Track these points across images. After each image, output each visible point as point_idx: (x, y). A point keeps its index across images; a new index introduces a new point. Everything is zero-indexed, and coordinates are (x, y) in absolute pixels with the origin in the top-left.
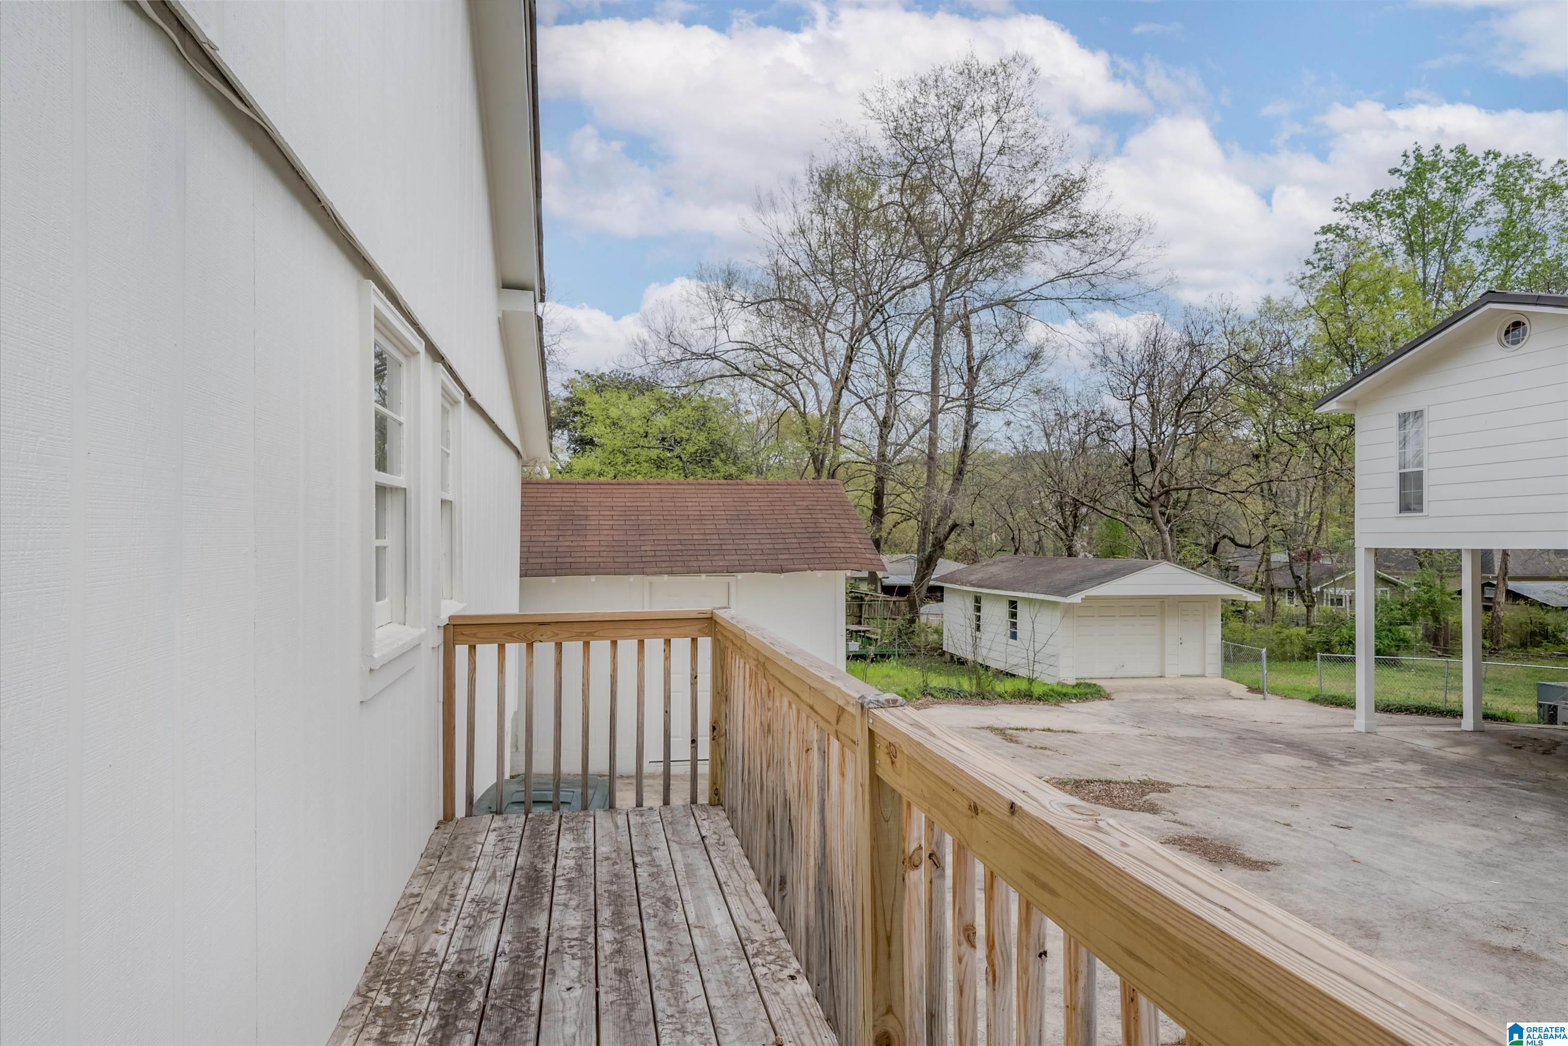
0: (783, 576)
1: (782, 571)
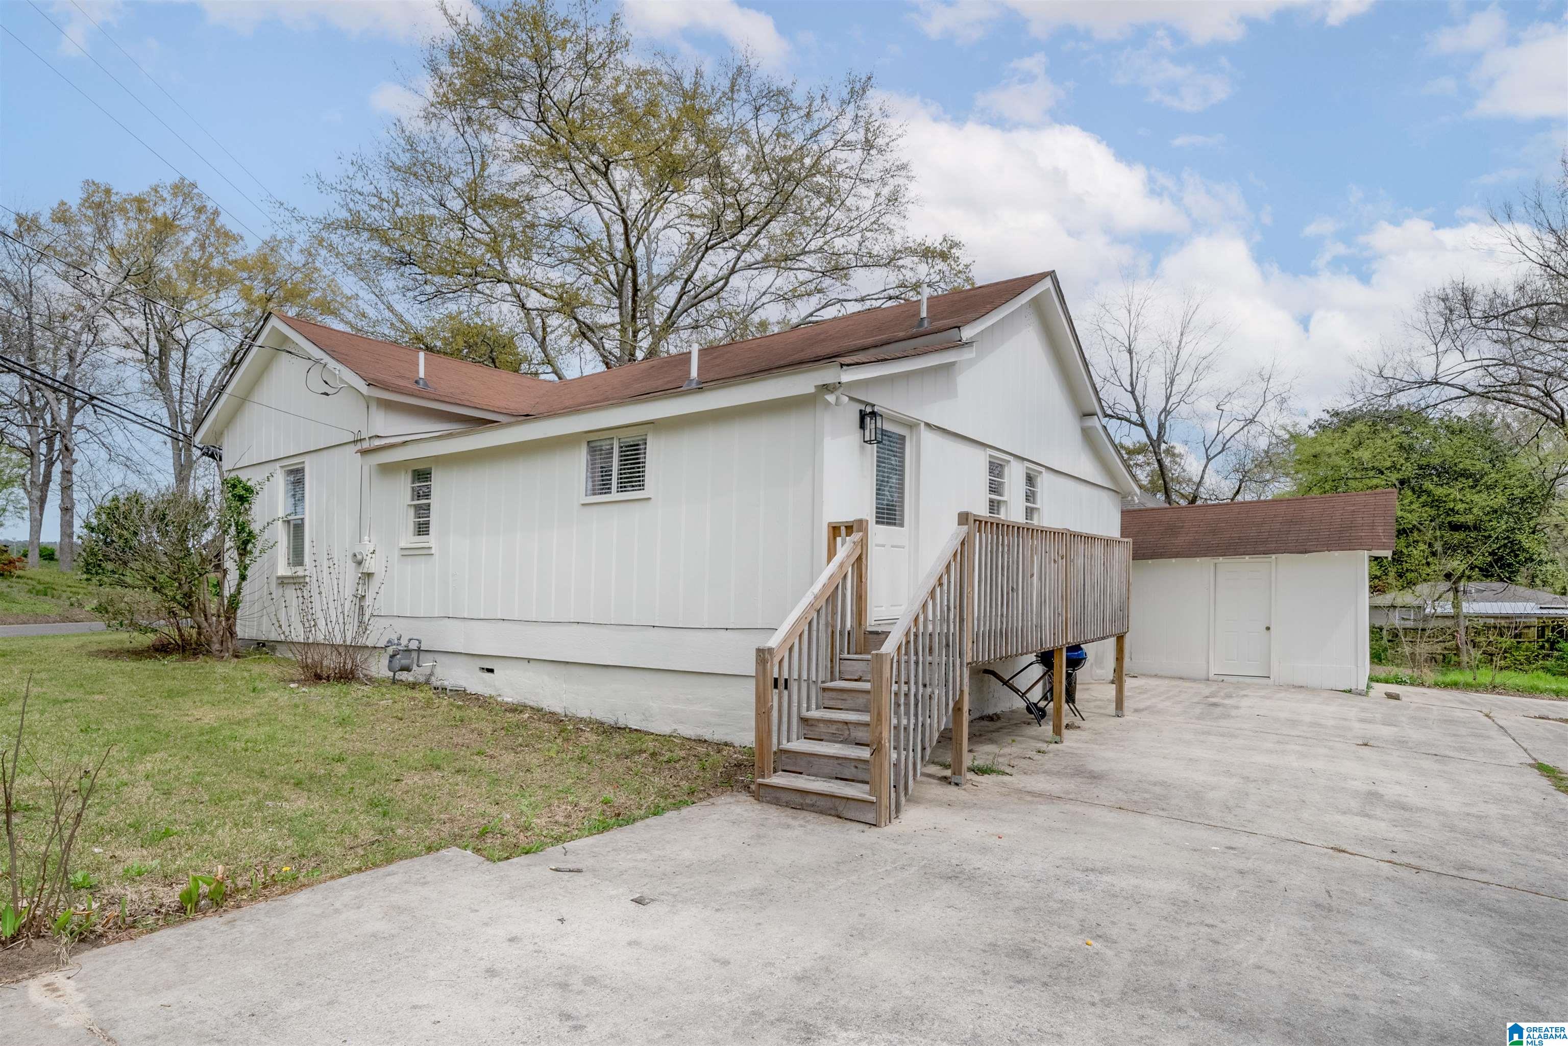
0: (1307, 555)
1: (1306, 552)
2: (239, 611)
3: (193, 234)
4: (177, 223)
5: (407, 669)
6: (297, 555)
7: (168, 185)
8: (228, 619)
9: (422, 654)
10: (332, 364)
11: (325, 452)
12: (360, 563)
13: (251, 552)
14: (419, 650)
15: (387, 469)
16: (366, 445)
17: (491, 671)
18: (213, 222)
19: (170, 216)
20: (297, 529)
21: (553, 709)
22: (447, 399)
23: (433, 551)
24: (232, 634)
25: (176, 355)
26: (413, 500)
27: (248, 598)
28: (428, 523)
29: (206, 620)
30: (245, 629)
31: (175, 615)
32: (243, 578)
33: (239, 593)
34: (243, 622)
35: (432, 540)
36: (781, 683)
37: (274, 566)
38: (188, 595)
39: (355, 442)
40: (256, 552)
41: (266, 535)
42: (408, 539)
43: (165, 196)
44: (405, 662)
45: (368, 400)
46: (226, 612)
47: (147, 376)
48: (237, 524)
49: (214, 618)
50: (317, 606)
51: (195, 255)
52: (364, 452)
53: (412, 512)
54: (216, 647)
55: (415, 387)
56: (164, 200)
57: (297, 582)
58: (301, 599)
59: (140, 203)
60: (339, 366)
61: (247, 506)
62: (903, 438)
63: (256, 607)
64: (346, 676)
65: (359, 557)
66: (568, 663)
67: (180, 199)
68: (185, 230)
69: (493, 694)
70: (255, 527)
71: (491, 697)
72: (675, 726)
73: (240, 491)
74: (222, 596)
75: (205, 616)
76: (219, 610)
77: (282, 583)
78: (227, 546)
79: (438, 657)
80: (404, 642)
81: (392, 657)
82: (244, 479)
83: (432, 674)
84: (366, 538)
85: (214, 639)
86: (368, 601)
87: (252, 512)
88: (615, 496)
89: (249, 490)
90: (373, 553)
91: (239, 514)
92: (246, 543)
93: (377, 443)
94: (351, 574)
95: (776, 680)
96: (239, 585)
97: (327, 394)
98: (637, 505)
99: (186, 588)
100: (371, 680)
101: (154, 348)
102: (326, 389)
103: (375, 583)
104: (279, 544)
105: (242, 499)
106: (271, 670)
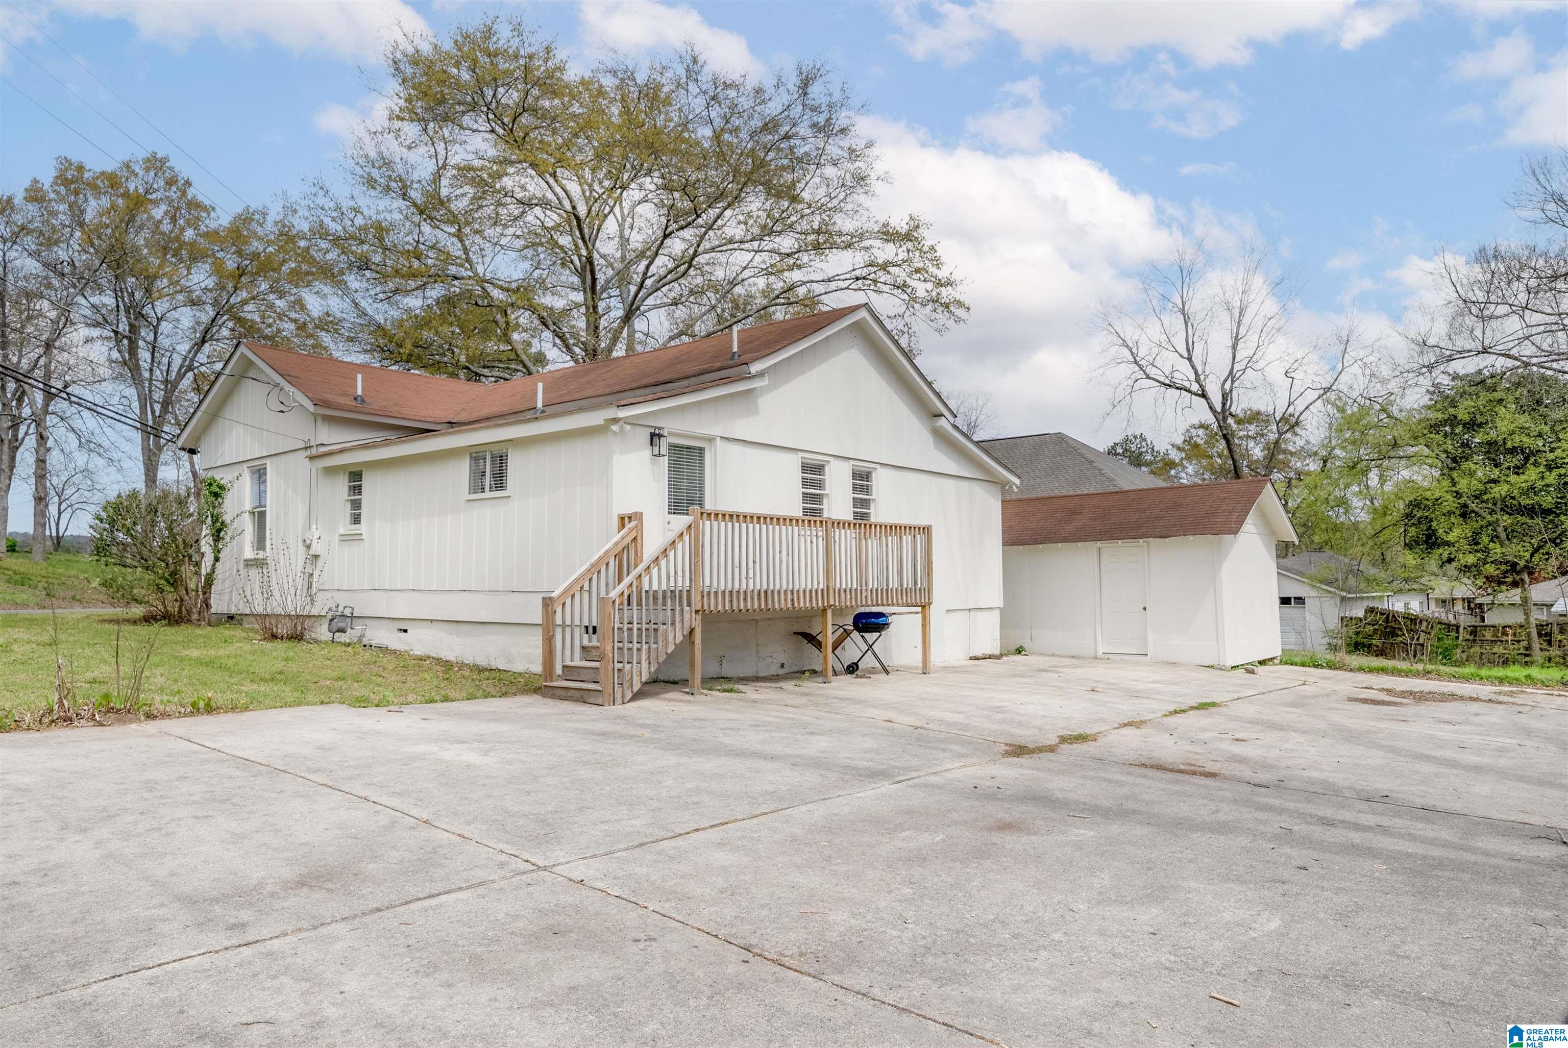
1: (1166, 537)
2: (213, 587)
3: (163, 208)
4: (150, 197)
5: (343, 631)
6: (260, 542)
7: (140, 159)
8: (204, 593)
9: (354, 620)
10: (288, 387)
11: (283, 456)
12: (309, 547)
13: (223, 538)
14: (352, 617)
15: (330, 471)
16: (314, 451)
17: (405, 631)
18: (184, 193)
19: (141, 191)
20: (260, 517)
21: (448, 659)
22: (380, 413)
23: (364, 537)
24: (208, 606)
25: (146, 333)
26: (349, 495)
27: (220, 577)
28: (360, 515)
29: (187, 594)
30: (219, 604)
31: (162, 591)
32: (217, 559)
33: (214, 572)
34: (217, 596)
35: (363, 528)
36: (591, 630)
37: (241, 549)
38: (174, 573)
39: (306, 448)
40: (227, 539)
41: (235, 525)
42: (345, 527)
43: (137, 170)
44: (341, 625)
45: (315, 416)
46: (203, 588)
47: (115, 355)
48: (212, 515)
49: (194, 593)
50: (274, 582)
51: (166, 227)
52: (312, 458)
53: (349, 505)
54: (195, 616)
55: (354, 403)
56: (136, 175)
57: (259, 564)
58: (261, 575)
59: (113, 181)
60: (292, 389)
61: (220, 500)
62: (702, 450)
63: (227, 584)
64: (297, 637)
65: (308, 542)
66: (458, 622)
67: (152, 173)
68: (156, 203)
69: (407, 649)
70: (227, 518)
71: (406, 651)
72: (528, 666)
73: (215, 489)
74: (200, 575)
75: (187, 590)
76: (197, 586)
77: (247, 565)
78: (204, 534)
79: (368, 622)
80: (341, 609)
81: (331, 620)
82: (217, 478)
83: (363, 636)
84: (314, 527)
85: (194, 610)
86: (315, 578)
87: (224, 506)
88: (488, 494)
89: (221, 487)
90: (319, 538)
91: (214, 507)
92: (219, 531)
93: (322, 449)
94: (301, 554)
95: (587, 627)
96: (214, 565)
97: (282, 412)
98: (502, 501)
99: (172, 567)
100: (316, 641)
101: (123, 327)
102: (283, 408)
103: (320, 563)
104: (246, 532)
105: (216, 495)
106: (238, 633)
